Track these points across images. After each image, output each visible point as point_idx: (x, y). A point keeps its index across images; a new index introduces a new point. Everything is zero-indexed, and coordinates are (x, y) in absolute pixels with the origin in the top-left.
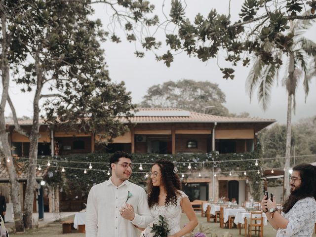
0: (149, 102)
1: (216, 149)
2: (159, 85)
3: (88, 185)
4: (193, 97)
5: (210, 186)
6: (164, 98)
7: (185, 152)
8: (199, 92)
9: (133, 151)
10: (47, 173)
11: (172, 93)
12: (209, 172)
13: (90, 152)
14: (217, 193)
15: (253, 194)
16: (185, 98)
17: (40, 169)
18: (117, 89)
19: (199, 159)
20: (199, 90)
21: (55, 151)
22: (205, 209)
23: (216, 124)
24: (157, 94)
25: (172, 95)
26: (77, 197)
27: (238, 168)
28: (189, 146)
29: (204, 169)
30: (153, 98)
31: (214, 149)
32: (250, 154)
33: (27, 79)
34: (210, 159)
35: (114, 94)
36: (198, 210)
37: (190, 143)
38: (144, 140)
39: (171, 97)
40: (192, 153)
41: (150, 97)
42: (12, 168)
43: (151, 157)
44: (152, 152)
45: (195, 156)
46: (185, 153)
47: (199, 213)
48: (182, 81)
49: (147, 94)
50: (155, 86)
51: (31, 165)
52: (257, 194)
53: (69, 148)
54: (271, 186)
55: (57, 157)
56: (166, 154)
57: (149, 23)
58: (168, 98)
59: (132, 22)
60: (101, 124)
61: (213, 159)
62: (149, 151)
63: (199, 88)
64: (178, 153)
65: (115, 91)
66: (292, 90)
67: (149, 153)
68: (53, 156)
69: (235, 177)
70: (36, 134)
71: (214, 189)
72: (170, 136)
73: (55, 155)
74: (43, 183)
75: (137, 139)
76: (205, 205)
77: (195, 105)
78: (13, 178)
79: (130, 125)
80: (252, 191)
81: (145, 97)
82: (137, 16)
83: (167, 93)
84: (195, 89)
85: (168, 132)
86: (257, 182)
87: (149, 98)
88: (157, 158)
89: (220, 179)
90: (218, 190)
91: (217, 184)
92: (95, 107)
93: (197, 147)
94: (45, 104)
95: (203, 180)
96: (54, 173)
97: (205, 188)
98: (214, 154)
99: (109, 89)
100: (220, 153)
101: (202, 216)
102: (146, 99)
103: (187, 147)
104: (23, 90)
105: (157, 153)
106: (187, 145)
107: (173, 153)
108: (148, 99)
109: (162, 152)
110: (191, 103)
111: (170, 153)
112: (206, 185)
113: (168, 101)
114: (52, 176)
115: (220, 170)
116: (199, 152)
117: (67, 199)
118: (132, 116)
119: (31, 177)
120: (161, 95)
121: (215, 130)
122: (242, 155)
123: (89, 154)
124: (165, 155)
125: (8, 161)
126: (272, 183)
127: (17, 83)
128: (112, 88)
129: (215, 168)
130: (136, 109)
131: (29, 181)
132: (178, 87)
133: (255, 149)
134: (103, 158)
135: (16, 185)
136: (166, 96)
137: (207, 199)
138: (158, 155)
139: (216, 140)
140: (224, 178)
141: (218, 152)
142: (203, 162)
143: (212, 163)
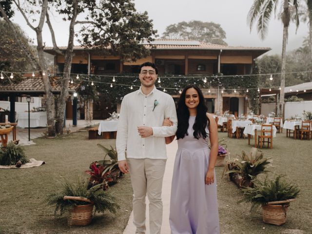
0: (167, 37)
1: (221, 72)
2: (175, 24)
3: (116, 99)
4: (201, 34)
5: (216, 100)
6: (179, 35)
7: (195, 73)
8: (206, 30)
10: (80, 86)
11: (184, 31)
12: (215, 89)
13: (119, 72)
14: (222, 107)
15: (251, 109)
16: (194, 34)
17: (72, 82)
18: (141, 17)
19: (207, 79)
20: (205, 29)
21: (91, 71)
23: (221, 51)
24: (173, 31)
25: (185, 32)
26: (107, 108)
28: (199, 69)
29: (211, 87)
30: (170, 34)
31: (219, 71)
33: (68, 10)
34: (216, 80)
35: (138, 22)
37: (200, 66)
38: (163, 63)
39: (184, 34)
40: (202, 75)
41: (168, 33)
42: (47, 81)
48: (192, 21)
49: (165, 31)
50: (172, 25)
51: (65, 79)
52: (254, 108)
53: (103, 69)
54: (265, 103)
55: (92, 75)
56: (180, 74)
58: (181, 35)
60: (126, 45)
61: (219, 79)
62: (166, 72)
63: (205, 27)
65: (139, 19)
66: (286, 23)
67: (166, 74)
68: (89, 75)
69: (236, 94)
70: (70, 53)
71: (219, 104)
72: (183, 61)
73: (91, 73)
74: (75, 95)
78: (47, 90)
80: (250, 106)
81: (164, 33)
83: (181, 31)
84: (202, 28)
85: (182, 57)
86: (255, 99)
89: (224, 96)
90: (222, 105)
91: (222, 100)
92: (121, 31)
93: (205, 70)
94: (82, 31)
95: (210, 97)
96: (86, 87)
97: (211, 103)
98: (219, 75)
99: (134, 17)
100: (224, 75)
102: (164, 35)
103: (197, 70)
104: (65, 19)
105: (172, 73)
106: (197, 68)
107: (186, 73)
108: (166, 35)
109: (177, 73)
113: (181, 36)
114: (84, 89)
115: (224, 88)
116: (207, 74)
117: (99, 109)
118: (154, 40)
119: (64, 89)
120: (177, 32)
121: (221, 56)
122: (242, 77)
123: (118, 74)
125: (44, 74)
126: (265, 100)
127: (60, 13)
128: (137, 17)
129: (220, 87)
131: (63, 93)
132: (190, 27)
135: (50, 96)
136: (180, 33)
138: (173, 76)
139: (221, 64)
140: (227, 95)
141: (222, 74)
142: (211, 82)
143: (218, 83)
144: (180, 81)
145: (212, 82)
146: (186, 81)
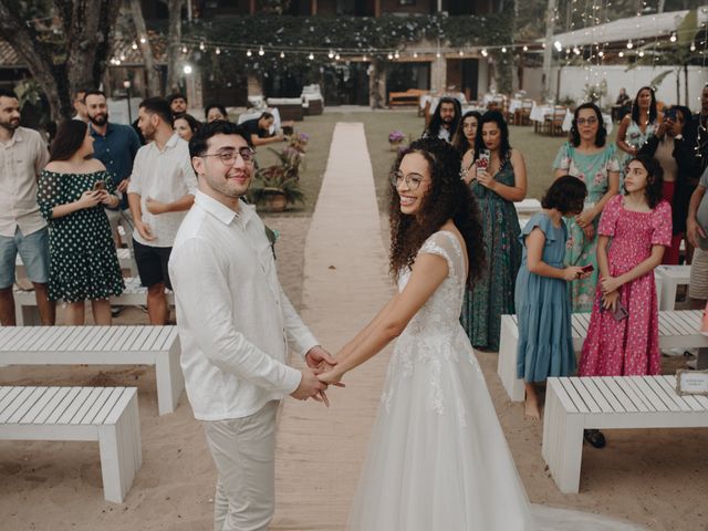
1: (443, 9)
3: (247, 65)
5: (433, 66)
7: (396, 11)
9: (314, 12)
12: (432, 45)
13: (248, 12)
14: (444, 78)
15: (498, 80)
17: (185, 50)
19: (416, 25)
21: (193, 12)
22: (423, 105)
26: (229, 85)
27: (477, 39)
28: (403, 2)
29: (424, 41)
31: (440, 9)
32: (496, 16)
34: (434, 25)
36: (415, 105)
40: (406, 15)
42: (148, 52)
43: (343, 21)
44: (345, 12)
45: (410, 20)
46: (396, 14)
47: (416, 110)
51: (172, 44)
52: (504, 80)
53: (214, 6)
54: (529, 66)
55: (196, 21)
56: (365, 16)
61: (438, 25)
62: (339, 11)
64: (385, 14)
67: (339, 15)
68: (190, 19)
69: (471, 53)
71: (439, 72)
73: (193, 17)
74: (188, 70)
76: (425, 98)
78: (149, 65)
80: (497, 75)
86: (505, 62)
88: (352, 23)
89: (448, 56)
90: (445, 73)
91: (444, 65)
93: (414, 4)
95: (423, 59)
97: (425, 69)
98: (440, 16)
100: (450, 14)
101: (419, 116)
103: (399, 4)
105: (351, 14)
107: (377, 14)
109: (359, 13)
111: (372, 14)
112: (427, 65)
115: (448, 43)
116: (419, 12)
119: (173, 63)
122: (483, 19)
123: (247, 17)
124: (365, 18)
125: (143, 41)
126: (531, 61)
129: (442, 40)
131: (172, 68)
133: (505, 9)
134: (269, 22)
135: (154, 75)
137: (429, 88)
138: (353, 19)
140: (454, 56)
141: (446, 14)
142: (424, 30)
143: (437, 32)
144: (365, 28)
145: (427, 29)
146: (378, 29)
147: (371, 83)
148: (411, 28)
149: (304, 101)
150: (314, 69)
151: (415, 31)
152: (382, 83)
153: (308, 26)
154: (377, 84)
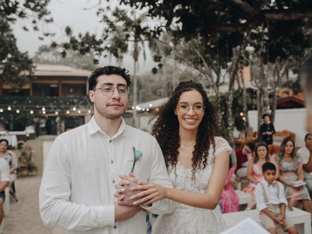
0: (39, 57)
5: (85, 117)
6: (51, 54)
7: (68, 95)
9: (31, 94)
12: (85, 109)
19: (77, 100)
25: (56, 52)
28: (71, 91)
30: (43, 54)
31: (87, 93)
34: (85, 100)
35: (21, 59)
40: (73, 96)
43: (44, 98)
44: (45, 95)
45: (75, 98)
57: (47, 21)
58: (53, 54)
59: (37, 20)
61: (87, 100)
64: (63, 96)
65: (22, 57)
66: (136, 59)
67: (42, 96)
75: (34, 86)
77: (73, 59)
79: (30, 77)
82: (40, 16)
83: (53, 51)
87: (39, 53)
88: (49, 100)
93: (76, 92)
97: (82, 120)
103: (69, 92)
105: (48, 95)
106: (69, 90)
107: (60, 95)
108: (38, 55)
109: (52, 95)
110: (70, 58)
116: (78, 95)
124: (55, 97)
130: (36, 69)
138: (49, 98)
142: (81, 102)
144: (55, 102)
145: (83, 102)
146: (61, 102)
147: (58, 125)
148: (75, 101)
149: (27, 133)
150: (31, 119)
151: (77, 103)
152: (63, 125)
153: (28, 100)
154: (60, 126)
